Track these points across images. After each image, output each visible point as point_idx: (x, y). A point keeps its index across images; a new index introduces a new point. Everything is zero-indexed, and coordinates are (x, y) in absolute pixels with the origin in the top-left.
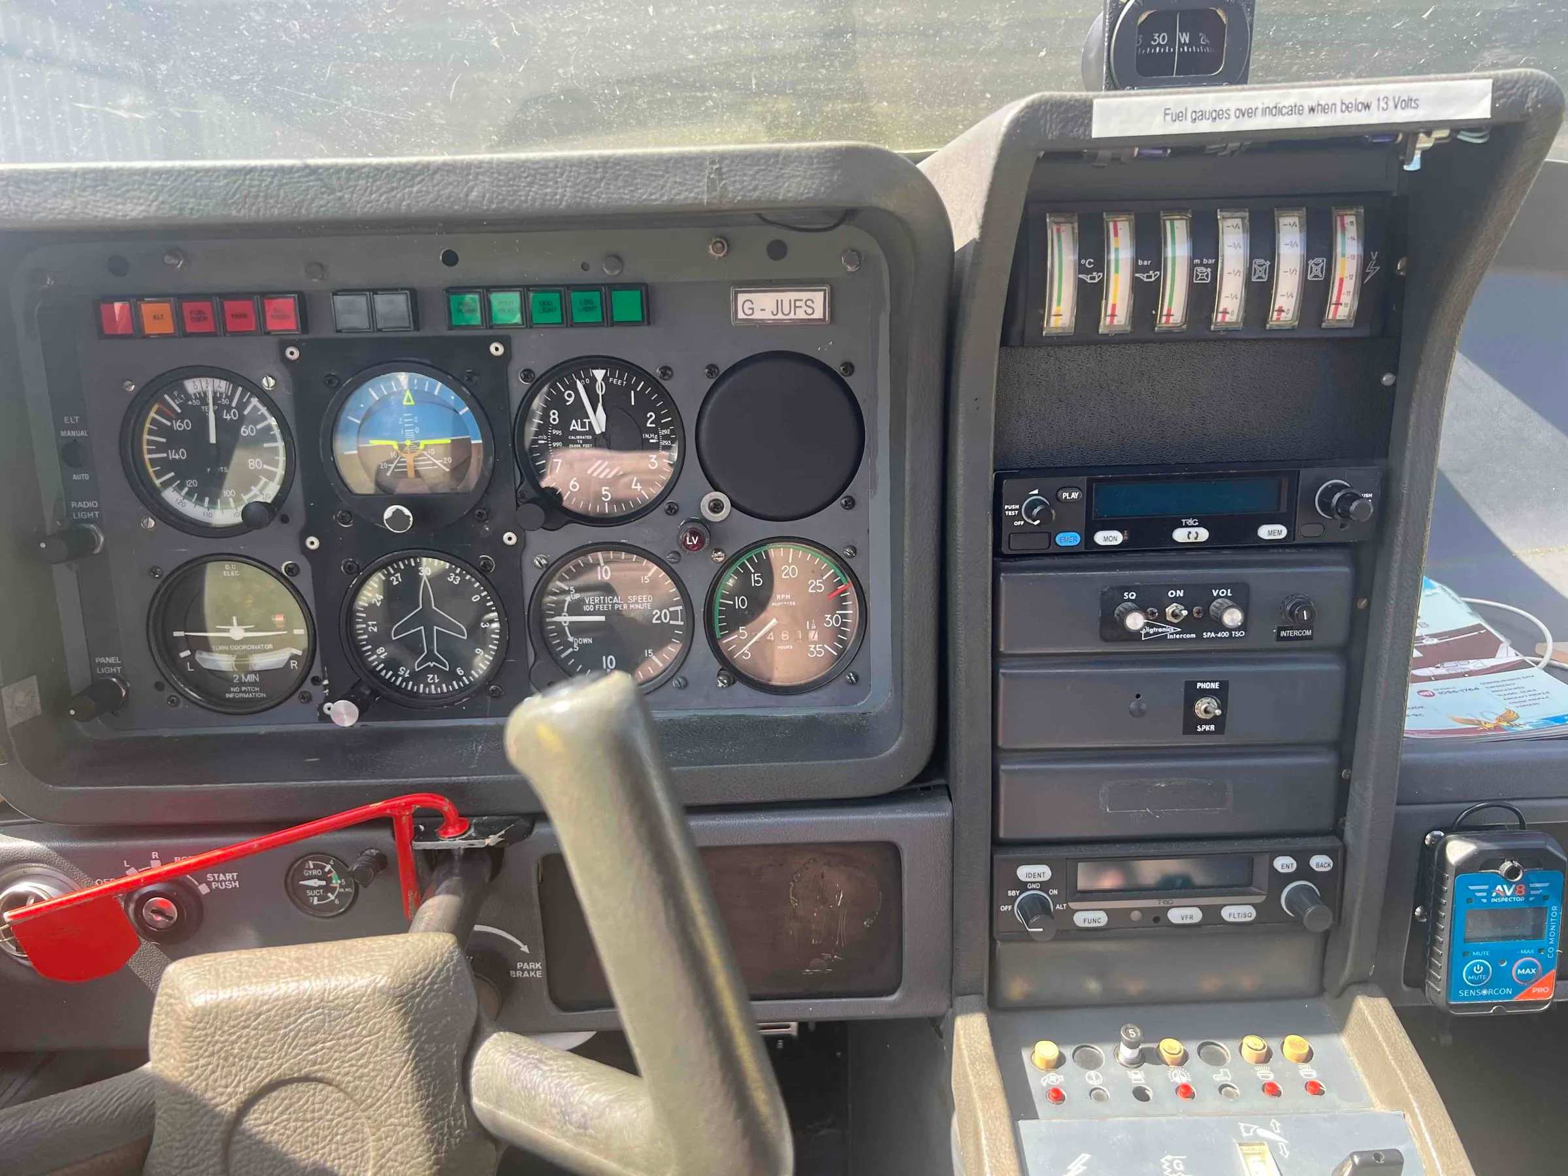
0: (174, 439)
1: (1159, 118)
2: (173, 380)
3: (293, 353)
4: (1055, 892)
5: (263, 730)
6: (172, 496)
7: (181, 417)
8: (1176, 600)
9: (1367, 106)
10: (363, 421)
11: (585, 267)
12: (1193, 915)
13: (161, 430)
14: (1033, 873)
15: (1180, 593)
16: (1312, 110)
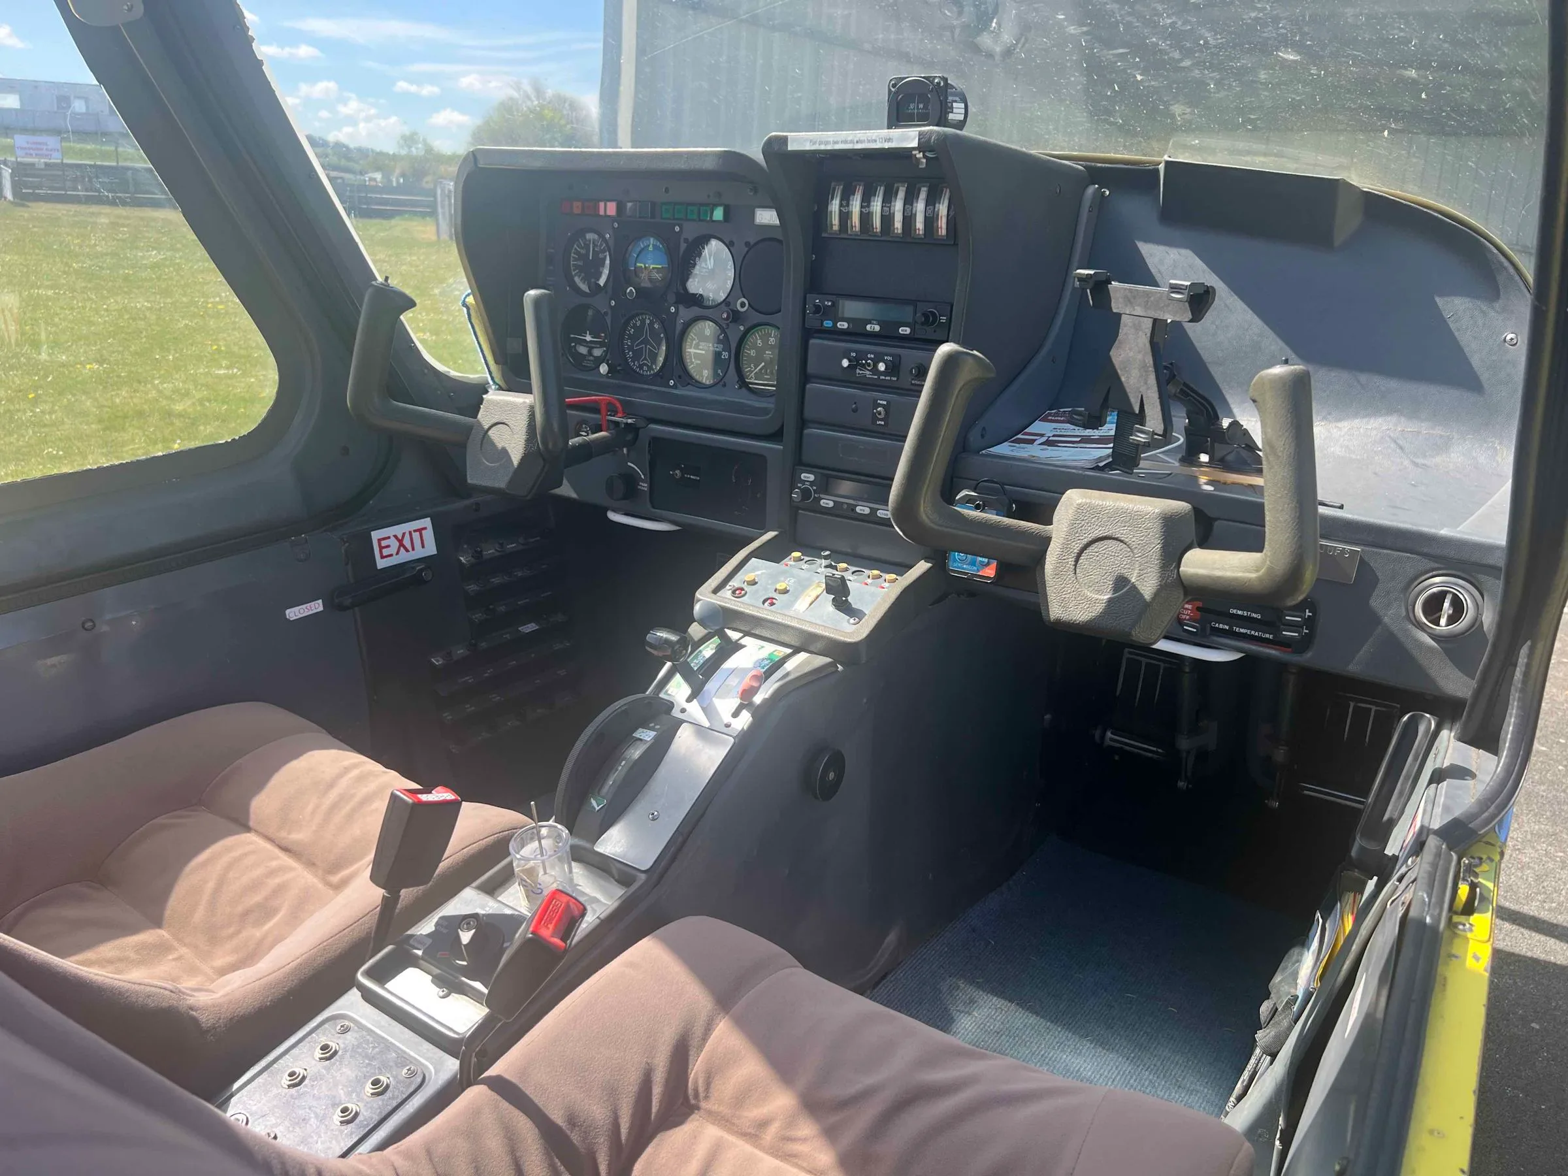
0: (581, 257)
1: (808, 143)
2: (582, 233)
3: (616, 225)
4: (815, 488)
5: (589, 378)
6: (577, 279)
7: (582, 248)
8: (870, 359)
9: (876, 141)
10: (638, 256)
11: (709, 196)
12: (867, 511)
13: (577, 253)
14: (808, 477)
15: (872, 356)
16: (857, 142)
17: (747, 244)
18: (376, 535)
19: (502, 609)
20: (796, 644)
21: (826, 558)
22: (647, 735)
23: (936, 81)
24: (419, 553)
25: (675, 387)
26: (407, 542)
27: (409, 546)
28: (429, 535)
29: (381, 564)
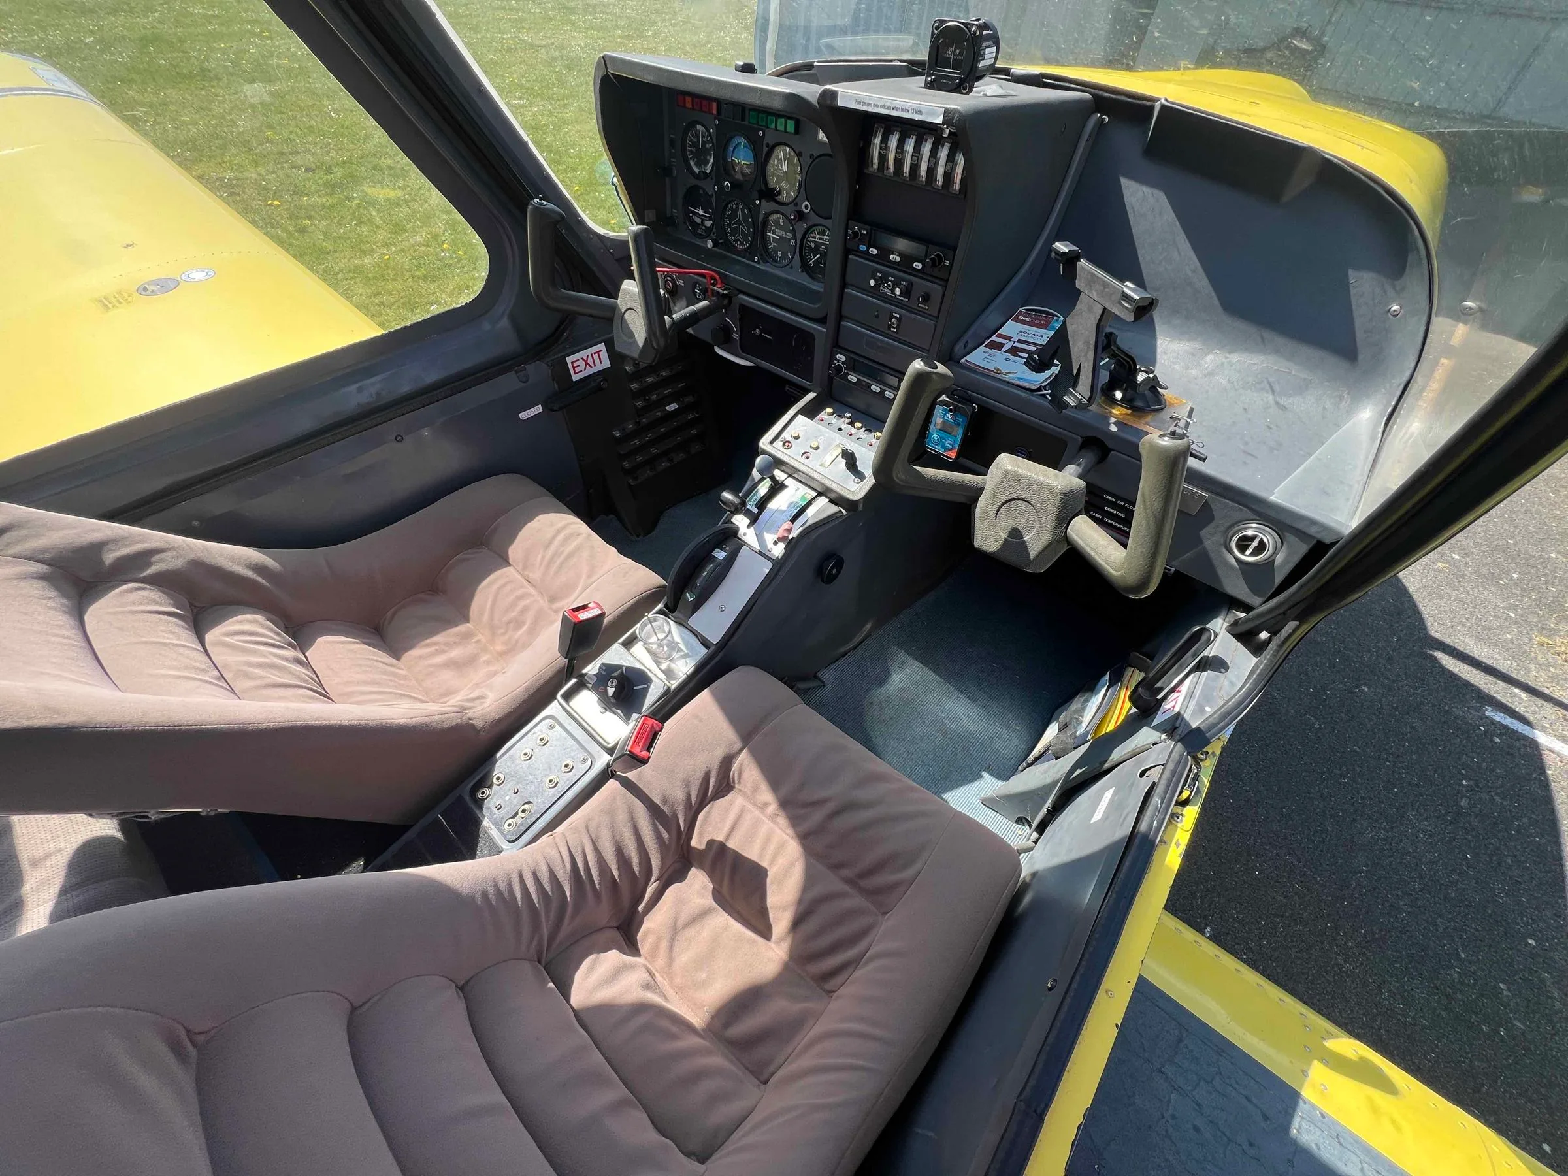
0: (693, 144)
1: (854, 102)
2: (693, 124)
3: (717, 122)
4: (845, 366)
6: (692, 163)
7: (695, 137)
8: (891, 281)
9: (908, 111)
10: (734, 149)
12: (878, 390)
13: (690, 140)
14: (841, 357)
16: (893, 109)
17: (812, 156)
18: (569, 360)
19: (654, 397)
20: (820, 490)
21: (848, 418)
22: (720, 555)
23: (973, 29)
24: (599, 367)
25: (758, 262)
26: (590, 361)
27: (592, 365)
28: (604, 355)
29: (575, 378)
